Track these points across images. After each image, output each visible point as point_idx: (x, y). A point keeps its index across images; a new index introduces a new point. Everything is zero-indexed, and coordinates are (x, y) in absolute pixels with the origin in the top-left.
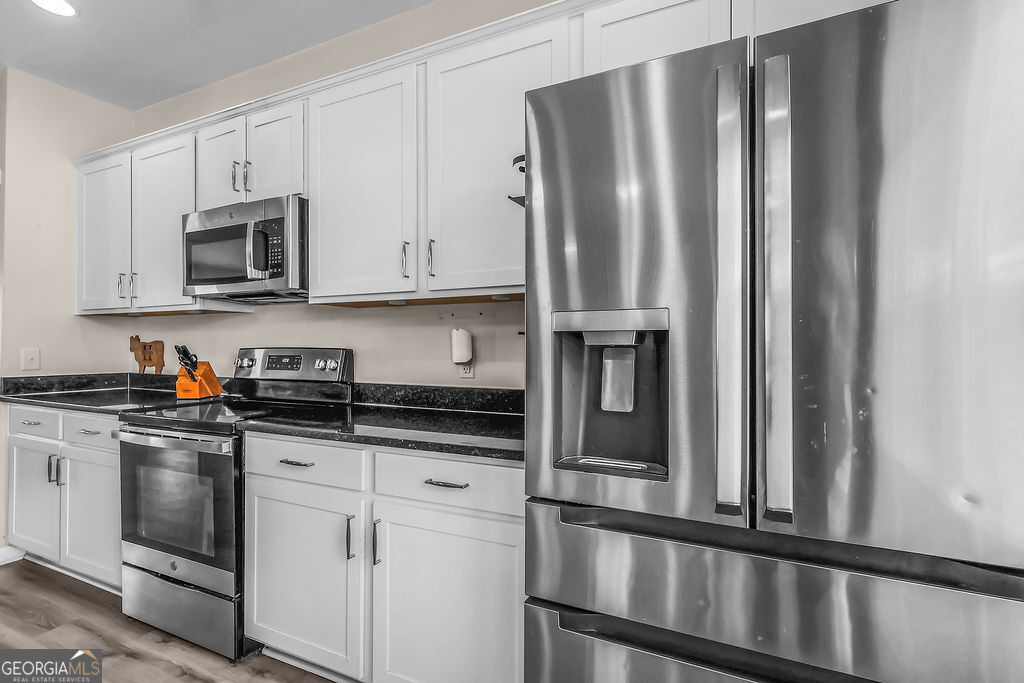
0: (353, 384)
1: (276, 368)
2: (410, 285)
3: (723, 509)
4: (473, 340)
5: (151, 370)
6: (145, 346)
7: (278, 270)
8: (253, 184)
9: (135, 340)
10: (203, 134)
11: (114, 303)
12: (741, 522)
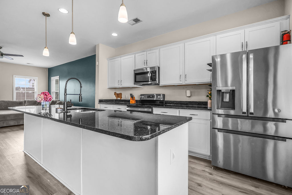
0: (165, 101)
1: (149, 98)
2: (181, 82)
3: (244, 113)
4: (191, 92)
5: (119, 99)
6: (118, 94)
7: (155, 80)
8: (148, 64)
9: (115, 93)
10: (137, 55)
11: (117, 86)
12: (246, 115)
